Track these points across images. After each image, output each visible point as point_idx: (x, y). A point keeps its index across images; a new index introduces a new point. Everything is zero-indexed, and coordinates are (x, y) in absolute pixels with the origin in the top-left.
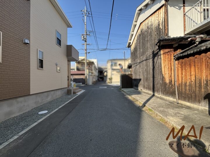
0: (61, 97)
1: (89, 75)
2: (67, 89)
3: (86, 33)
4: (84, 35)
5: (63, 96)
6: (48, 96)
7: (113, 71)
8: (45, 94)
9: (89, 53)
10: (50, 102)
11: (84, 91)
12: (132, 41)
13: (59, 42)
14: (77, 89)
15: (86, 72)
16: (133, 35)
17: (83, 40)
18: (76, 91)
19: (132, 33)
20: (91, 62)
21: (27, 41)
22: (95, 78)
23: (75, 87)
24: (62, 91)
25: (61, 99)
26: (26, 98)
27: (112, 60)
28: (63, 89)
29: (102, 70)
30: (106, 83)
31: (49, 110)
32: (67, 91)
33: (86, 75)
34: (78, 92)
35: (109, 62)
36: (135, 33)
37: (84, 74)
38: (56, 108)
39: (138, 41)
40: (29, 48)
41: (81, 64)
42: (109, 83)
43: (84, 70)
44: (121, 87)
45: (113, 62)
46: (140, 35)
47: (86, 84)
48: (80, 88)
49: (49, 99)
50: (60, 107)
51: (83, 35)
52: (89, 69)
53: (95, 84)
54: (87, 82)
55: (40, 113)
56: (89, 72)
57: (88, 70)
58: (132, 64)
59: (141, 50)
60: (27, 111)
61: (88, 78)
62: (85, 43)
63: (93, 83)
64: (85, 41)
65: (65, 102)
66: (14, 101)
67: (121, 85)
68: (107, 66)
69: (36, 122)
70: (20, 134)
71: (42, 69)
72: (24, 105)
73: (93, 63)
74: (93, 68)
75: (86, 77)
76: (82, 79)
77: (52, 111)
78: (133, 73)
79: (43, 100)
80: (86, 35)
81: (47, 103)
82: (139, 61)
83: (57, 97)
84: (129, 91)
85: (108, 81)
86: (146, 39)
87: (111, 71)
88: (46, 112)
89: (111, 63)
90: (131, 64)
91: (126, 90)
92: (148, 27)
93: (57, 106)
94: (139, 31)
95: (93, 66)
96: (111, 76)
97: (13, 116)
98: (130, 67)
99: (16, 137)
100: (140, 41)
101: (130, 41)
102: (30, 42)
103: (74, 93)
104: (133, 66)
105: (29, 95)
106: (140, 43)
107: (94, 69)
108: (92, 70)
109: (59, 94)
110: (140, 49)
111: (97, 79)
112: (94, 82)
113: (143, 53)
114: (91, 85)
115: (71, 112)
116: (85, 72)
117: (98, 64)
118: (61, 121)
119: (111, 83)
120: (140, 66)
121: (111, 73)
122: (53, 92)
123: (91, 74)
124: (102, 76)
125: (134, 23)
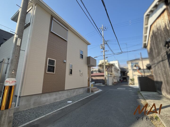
0: (83, 93)
1: (108, 77)
2: (87, 88)
3: (104, 43)
4: (103, 44)
5: (84, 93)
6: (74, 92)
7: (134, 72)
8: (73, 90)
9: (107, 57)
10: (75, 97)
11: (102, 90)
12: (147, 42)
13: (82, 56)
14: (95, 89)
15: (106, 73)
16: (146, 36)
17: (102, 49)
18: (94, 90)
19: (145, 35)
20: (111, 64)
21: (65, 61)
22: (117, 79)
23: (92, 87)
24: (84, 89)
25: (82, 95)
26: (63, 92)
27: (131, 61)
28: (84, 88)
29: (125, 70)
30: (128, 84)
31: (73, 101)
32: (87, 90)
33: (105, 76)
34: (95, 91)
35: (129, 63)
36: (148, 34)
37: (103, 76)
38: (77, 101)
39: (152, 41)
40: (66, 64)
41: (102, 67)
42: (131, 84)
43: (104, 72)
44: (140, 89)
45: (133, 63)
46: (152, 36)
47: (106, 85)
48: (98, 88)
49: (75, 94)
50: (79, 100)
51: (101, 45)
52: (108, 71)
53: (115, 85)
54: (106, 82)
55: (68, 102)
56: (108, 74)
57: (106, 72)
58: (151, 64)
59: (156, 51)
60: (63, 100)
61: (107, 79)
62: (104, 50)
63: (113, 84)
64: (104, 49)
65: (84, 97)
66: (57, 93)
67: (140, 88)
68: (128, 66)
69: (65, 106)
70: (58, 110)
71: (71, 75)
72: (62, 96)
73: (112, 65)
74: (113, 70)
75: (106, 78)
76: (102, 80)
77: (74, 102)
78: (153, 75)
79: (71, 94)
80: (104, 44)
81: (73, 97)
82: (156, 62)
83: (80, 93)
84: (146, 95)
85: (130, 82)
86: (158, 40)
87: (133, 72)
88: (71, 102)
89: (132, 63)
90: (149, 64)
91: (144, 93)
92: (157, 29)
93: (78, 99)
94: (151, 32)
95: (113, 67)
96: (133, 77)
97: (57, 101)
98: (149, 68)
99: (56, 111)
100: (153, 42)
101: (145, 42)
102: (66, 61)
103: (92, 91)
104: (152, 67)
105: (64, 90)
106: (153, 44)
107: (115, 71)
108: (112, 72)
109: (81, 91)
110: (155, 49)
111: (118, 80)
112: (115, 82)
113: (159, 54)
114: (110, 86)
115: (84, 105)
116: (104, 74)
117: (119, 65)
118: (76, 109)
119: (134, 84)
120: (158, 67)
121: (133, 74)
122: (77, 90)
123: (109, 75)
124: (125, 77)
125: (145, 26)
